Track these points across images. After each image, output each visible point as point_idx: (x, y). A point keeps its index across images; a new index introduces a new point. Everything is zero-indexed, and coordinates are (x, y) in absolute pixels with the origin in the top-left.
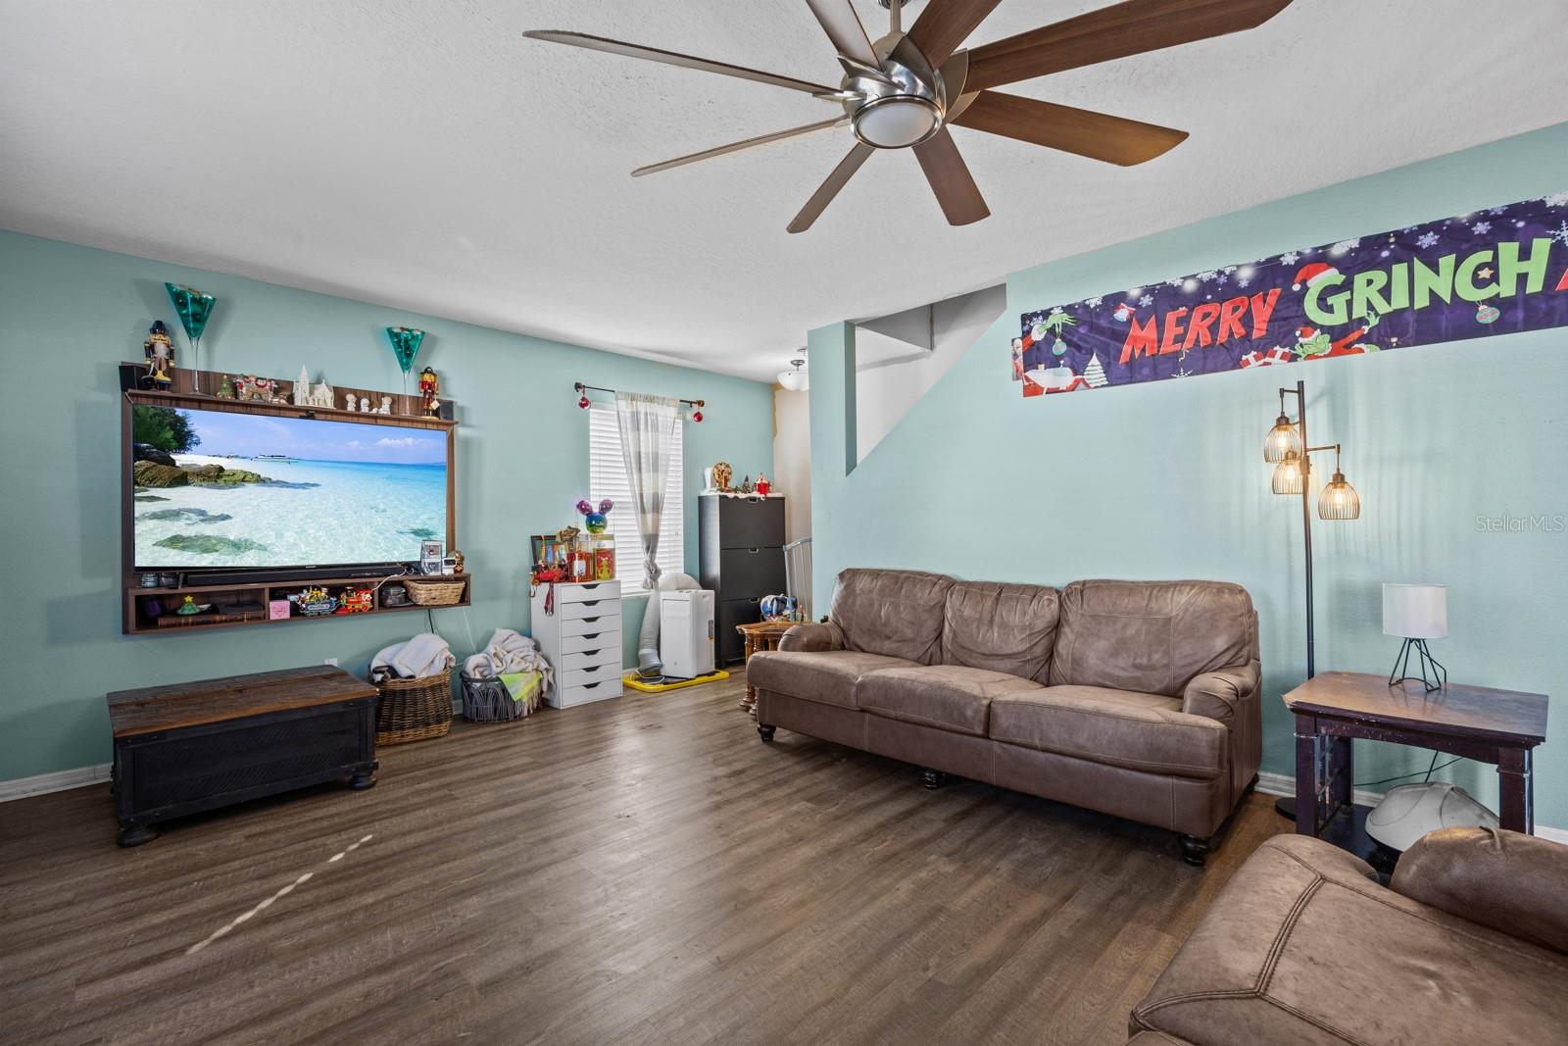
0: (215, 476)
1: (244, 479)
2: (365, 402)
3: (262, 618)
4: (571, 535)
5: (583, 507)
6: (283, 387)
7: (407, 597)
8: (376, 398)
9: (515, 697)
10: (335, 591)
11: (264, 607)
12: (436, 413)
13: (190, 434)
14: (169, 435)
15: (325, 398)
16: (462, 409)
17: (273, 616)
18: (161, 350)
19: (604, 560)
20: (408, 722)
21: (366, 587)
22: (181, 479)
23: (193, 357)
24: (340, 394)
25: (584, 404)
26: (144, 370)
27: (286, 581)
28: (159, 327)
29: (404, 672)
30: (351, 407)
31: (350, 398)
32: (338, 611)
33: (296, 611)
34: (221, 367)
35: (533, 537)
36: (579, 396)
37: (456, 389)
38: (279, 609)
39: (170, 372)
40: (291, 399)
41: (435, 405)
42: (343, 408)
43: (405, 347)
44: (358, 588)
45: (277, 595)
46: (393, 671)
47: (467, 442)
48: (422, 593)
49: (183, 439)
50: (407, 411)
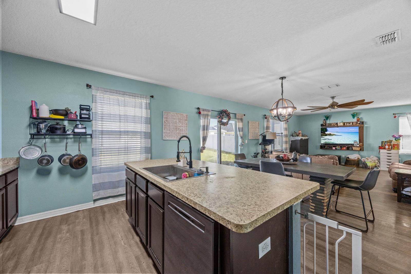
0: (330, 135)
1: (333, 135)
2: (348, 124)
3: (332, 149)
4: (391, 141)
5: (393, 136)
6: (337, 124)
7: (352, 149)
8: (349, 123)
9: (368, 165)
10: (341, 147)
11: (332, 148)
12: (359, 124)
13: (327, 130)
14: (325, 130)
15: (342, 124)
16: (366, 122)
17: (333, 149)
18: (324, 122)
19: (396, 146)
20: (349, 164)
21: (345, 147)
22: (326, 135)
23: (328, 122)
24: (344, 123)
25: (395, 117)
26: (323, 124)
27: (335, 145)
28: (324, 120)
29: (350, 158)
30: (346, 125)
31: (346, 124)
32: (341, 149)
33: (336, 149)
34: (331, 122)
35: (382, 142)
36: (394, 115)
37: (365, 120)
38: (334, 148)
39: (325, 124)
40: (337, 125)
41: (359, 122)
42: (344, 125)
43: (354, 116)
44: (344, 147)
45: (334, 147)
46: (348, 158)
47: (367, 127)
48: (354, 148)
49: (326, 131)
50: (354, 124)
